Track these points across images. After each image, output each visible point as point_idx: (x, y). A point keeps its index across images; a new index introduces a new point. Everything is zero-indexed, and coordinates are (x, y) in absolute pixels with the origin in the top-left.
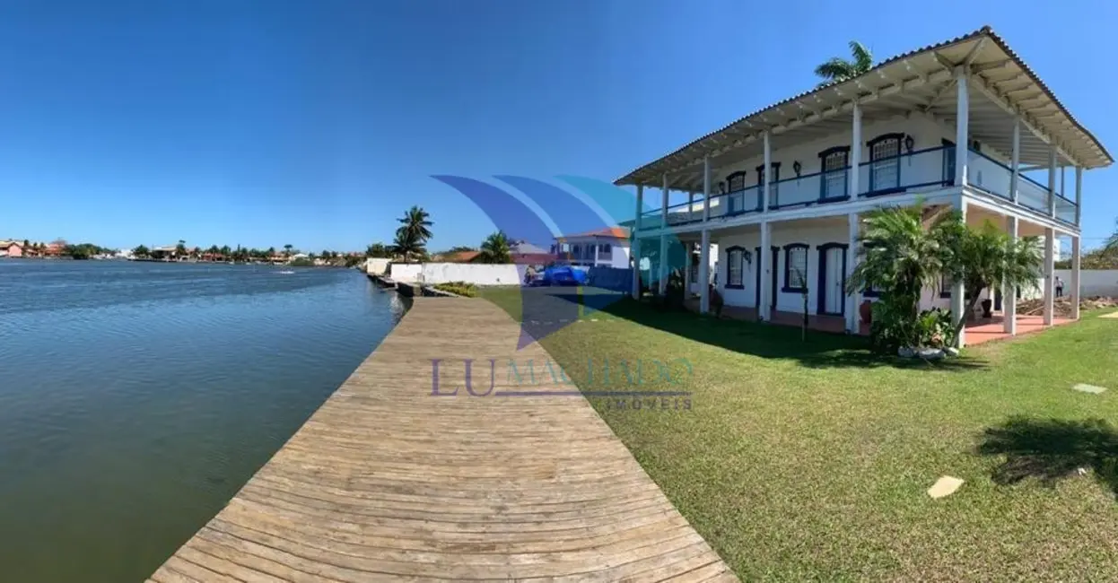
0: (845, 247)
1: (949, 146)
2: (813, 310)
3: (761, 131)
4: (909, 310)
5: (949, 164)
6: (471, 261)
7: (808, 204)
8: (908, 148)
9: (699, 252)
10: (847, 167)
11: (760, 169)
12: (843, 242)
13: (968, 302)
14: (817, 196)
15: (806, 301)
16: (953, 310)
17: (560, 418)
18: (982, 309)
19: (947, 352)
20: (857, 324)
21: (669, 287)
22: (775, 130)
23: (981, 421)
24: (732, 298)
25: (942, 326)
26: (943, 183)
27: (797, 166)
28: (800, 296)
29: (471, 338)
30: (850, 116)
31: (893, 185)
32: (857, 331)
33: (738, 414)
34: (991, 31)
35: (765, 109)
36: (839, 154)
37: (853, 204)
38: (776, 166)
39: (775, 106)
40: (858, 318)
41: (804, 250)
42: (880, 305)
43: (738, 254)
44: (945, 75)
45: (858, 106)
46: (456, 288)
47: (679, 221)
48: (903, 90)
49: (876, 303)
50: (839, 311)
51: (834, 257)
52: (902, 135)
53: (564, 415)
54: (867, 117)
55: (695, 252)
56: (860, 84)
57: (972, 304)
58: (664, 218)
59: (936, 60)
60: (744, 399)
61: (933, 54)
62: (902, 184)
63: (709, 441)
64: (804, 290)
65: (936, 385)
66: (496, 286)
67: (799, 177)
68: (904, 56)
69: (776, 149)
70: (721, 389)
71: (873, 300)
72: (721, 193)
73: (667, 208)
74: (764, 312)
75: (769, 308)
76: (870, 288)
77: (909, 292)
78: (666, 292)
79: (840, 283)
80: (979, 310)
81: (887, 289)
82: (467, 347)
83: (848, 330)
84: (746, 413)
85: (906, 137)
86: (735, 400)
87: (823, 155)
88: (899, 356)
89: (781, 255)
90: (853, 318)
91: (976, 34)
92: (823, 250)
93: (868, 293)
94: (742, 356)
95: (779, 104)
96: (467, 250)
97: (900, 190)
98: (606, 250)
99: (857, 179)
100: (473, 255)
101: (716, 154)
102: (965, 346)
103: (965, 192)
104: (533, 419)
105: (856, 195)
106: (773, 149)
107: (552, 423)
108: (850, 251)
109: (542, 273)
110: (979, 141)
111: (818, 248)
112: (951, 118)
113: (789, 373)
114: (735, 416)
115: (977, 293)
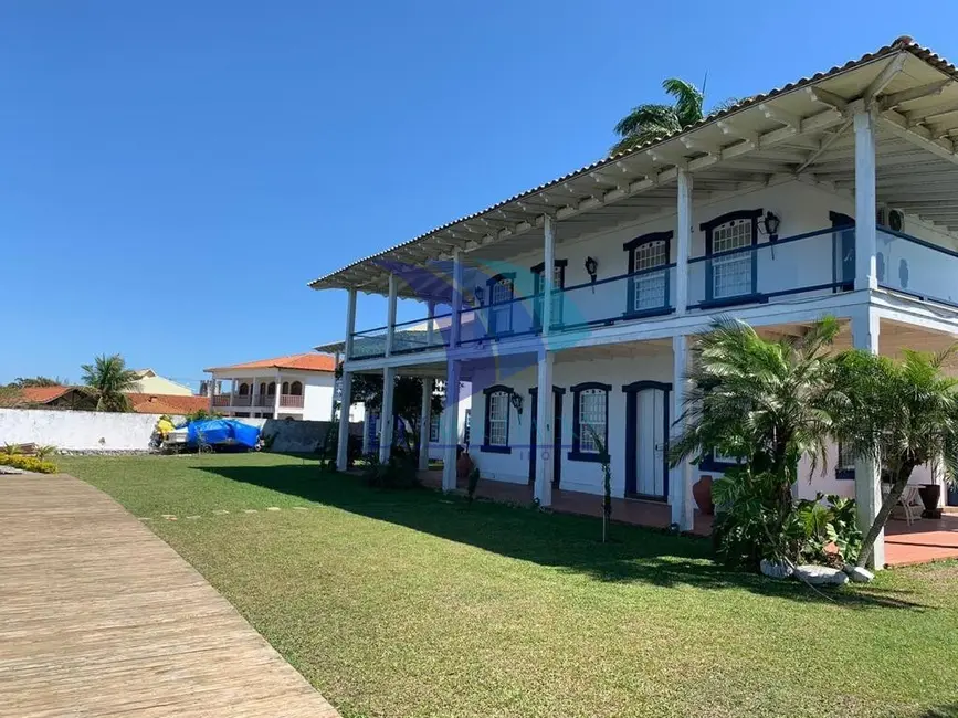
0: (667, 388)
1: (843, 223)
2: (618, 489)
3: (539, 216)
4: (779, 496)
5: (844, 255)
6: (53, 404)
7: (609, 323)
8: (768, 231)
9: (442, 394)
10: (669, 265)
11: (539, 269)
12: (664, 380)
13: (888, 488)
14: (622, 309)
15: (608, 477)
16: (860, 499)
17: (214, 669)
18: (921, 502)
19: (851, 574)
20: (690, 515)
21: (394, 450)
22: (562, 214)
23: (916, 695)
24: (493, 467)
25: (837, 528)
26: (834, 286)
27: (591, 264)
28: (598, 466)
29: (42, 550)
30: (673, 187)
31: (746, 291)
32: (690, 527)
33: (505, 649)
34: (912, 44)
35: (547, 185)
36: (655, 244)
37: (678, 323)
38: (561, 264)
39: (561, 180)
40: (691, 505)
41: (604, 392)
42: (727, 484)
43: (502, 399)
44: (833, 117)
45: (687, 173)
46: (17, 458)
47: (413, 346)
48: (759, 147)
49: (721, 481)
50: (660, 492)
51: (649, 402)
52: (759, 212)
53: (222, 665)
54: (701, 187)
55: (436, 393)
56: (688, 142)
57: (896, 492)
58: (389, 339)
59: (814, 98)
60: (512, 627)
61: (809, 90)
62: (762, 289)
63: (460, 688)
64: (603, 458)
65: (831, 629)
66: (97, 452)
67: (594, 282)
68: (760, 99)
69: (561, 241)
70: (477, 610)
71: (716, 476)
72: (477, 304)
73: (394, 326)
74: (542, 492)
75: (550, 485)
76: (711, 456)
77: (776, 468)
78: (391, 459)
79: (661, 446)
80: (914, 504)
81: (739, 460)
82: (35, 567)
83: (675, 525)
84: (518, 649)
85: (765, 215)
86: (498, 627)
87: (630, 247)
88: (760, 573)
89: (568, 399)
90: (683, 507)
91: (885, 51)
92: (632, 391)
93: (707, 464)
94: (510, 560)
95: (568, 176)
96: (45, 383)
97: (758, 299)
98: (296, 390)
99: (685, 282)
100: (59, 392)
101: (472, 246)
102: (886, 566)
103: (874, 300)
104: (164, 678)
105: (684, 308)
106: (557, 240)
107: (200, 680)
108: (676, 395)
109: (185, 430)
110: (899, 210)
111: (625, 389)
112: (844, 178)
113: (582, 590)
114: (500, 652)
115: (906, 473)
